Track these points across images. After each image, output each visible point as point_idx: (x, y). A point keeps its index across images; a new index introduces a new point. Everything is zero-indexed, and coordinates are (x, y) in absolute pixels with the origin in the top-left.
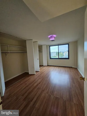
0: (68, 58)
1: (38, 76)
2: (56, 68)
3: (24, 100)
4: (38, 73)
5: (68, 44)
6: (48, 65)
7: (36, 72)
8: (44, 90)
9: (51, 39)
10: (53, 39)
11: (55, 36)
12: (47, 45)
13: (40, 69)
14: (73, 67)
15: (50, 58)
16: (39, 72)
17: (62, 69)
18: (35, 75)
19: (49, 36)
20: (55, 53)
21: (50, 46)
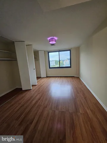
0: (70, 67)
1: (35, 91)
2: (57, 78)
3: (20, 124)
4: (35, 87)
5: (70, 50)
6: (47, 77)
7: (33, 86)
8: (47, 106)
9: (51, 42)
10: (54, 42)
11: (56, 38)
12: (45, 51)
13: (38, 82)
14: (75, 76)
15: (50, 68)
16: (37, 86)
17: (65, 80)
18: (32, 90)
19: (49, 39)
20: (54, 62)
21: (49, 52)
